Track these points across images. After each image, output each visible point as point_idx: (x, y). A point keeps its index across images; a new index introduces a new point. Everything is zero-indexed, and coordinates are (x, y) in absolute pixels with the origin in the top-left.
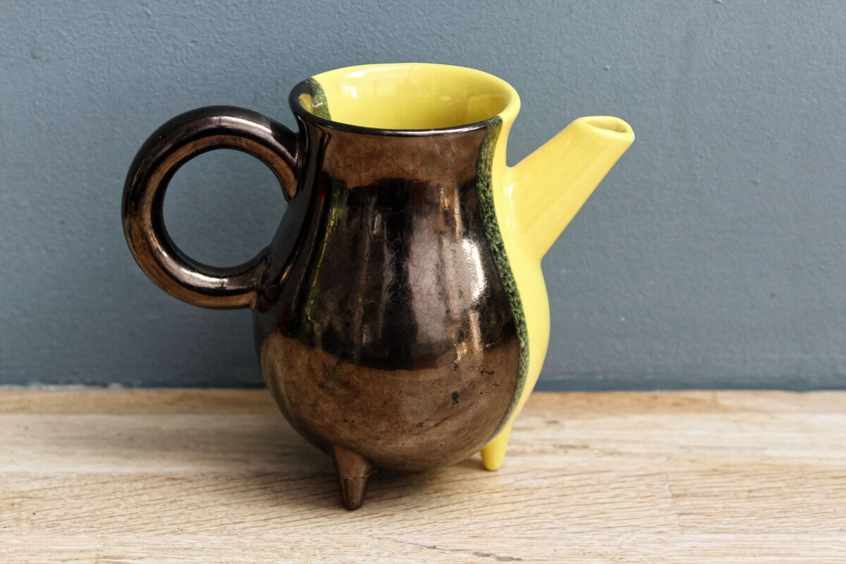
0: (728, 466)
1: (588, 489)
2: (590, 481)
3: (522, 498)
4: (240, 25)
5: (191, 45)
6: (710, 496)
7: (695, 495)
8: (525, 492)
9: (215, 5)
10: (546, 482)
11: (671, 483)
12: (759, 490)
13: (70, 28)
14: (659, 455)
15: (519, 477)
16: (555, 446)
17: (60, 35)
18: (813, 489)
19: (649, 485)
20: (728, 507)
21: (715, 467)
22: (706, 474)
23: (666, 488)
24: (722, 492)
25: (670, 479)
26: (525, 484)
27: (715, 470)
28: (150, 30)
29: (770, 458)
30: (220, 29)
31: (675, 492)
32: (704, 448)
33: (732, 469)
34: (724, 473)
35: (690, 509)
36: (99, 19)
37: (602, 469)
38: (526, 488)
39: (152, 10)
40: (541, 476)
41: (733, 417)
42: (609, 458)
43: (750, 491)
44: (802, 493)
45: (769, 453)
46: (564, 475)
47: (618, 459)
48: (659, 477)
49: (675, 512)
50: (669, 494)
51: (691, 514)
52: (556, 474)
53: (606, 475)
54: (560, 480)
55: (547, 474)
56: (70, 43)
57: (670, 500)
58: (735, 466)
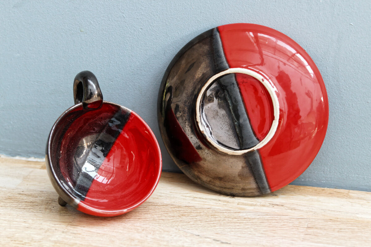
0: (338, 218)
1: (274, 221)
2: (276, 219)
3: (244, 222)
4: (159, 23)
5: (140, 30)
6: (322, 229)
7: (316, 228)
8: (247, 219)
9: (150, 15)
10: (258, 217)
11: (309, 223)
12: (344, 229)
13: (95, 20)
14: (311, 211)
15: (249, 214)
16: (270, 204)
17: (91, 23)
18: (368, 231)
19: (300, 222)
20: (328, 234)
21: (331, 218)
22: (326, 221)
23: (306, 224)
24: (329, 228)
25: (310, 221)
26: (249, 217)
27: (331, 220)
28: (125, 23)
29: (357, 217)
30: (151, 24)
31: (309, 226)
32: (332, 211)
33: (339, 220)
34: (334, 221)
35: (312, 233)
36: (106, 18)
37: (284, 214)
38: (249, 218)
39: (125, 15)
40: (258, 214)
41: (351, 200)
42: (290, 211)
43: (341, 229)
44: (363, 232)
45: (357, 215)
46: (267, 215)
47: (293, 211)
48: (306, 220)
49: (304, 233)
50: (306, 226)
51: (310, 235)
52: (264, 214)
53: (284, 217)
54: (265, 216)
55: (260, 214)
56: (95, 27)
57: (305, 229)
58: (340, 219)
